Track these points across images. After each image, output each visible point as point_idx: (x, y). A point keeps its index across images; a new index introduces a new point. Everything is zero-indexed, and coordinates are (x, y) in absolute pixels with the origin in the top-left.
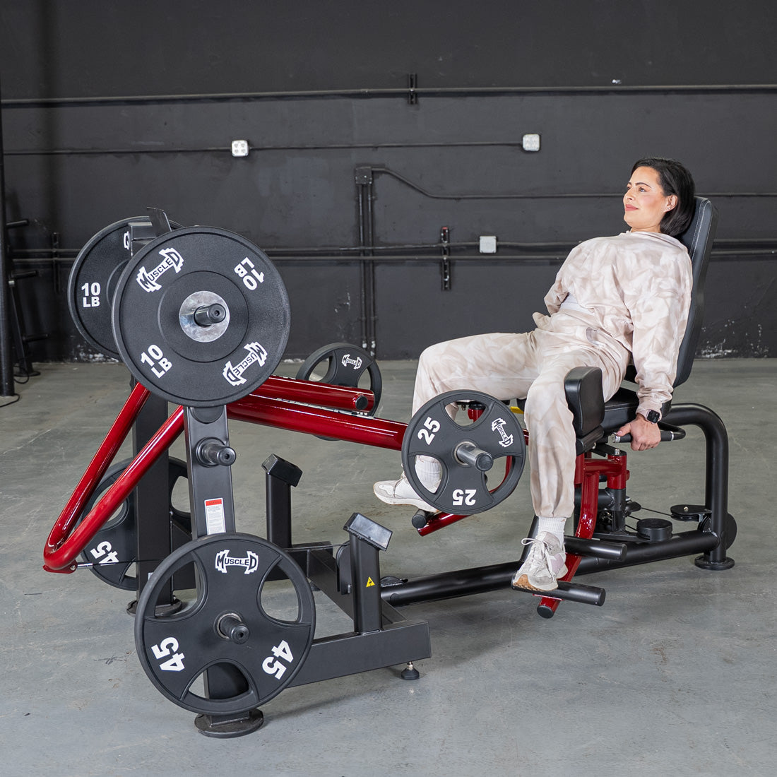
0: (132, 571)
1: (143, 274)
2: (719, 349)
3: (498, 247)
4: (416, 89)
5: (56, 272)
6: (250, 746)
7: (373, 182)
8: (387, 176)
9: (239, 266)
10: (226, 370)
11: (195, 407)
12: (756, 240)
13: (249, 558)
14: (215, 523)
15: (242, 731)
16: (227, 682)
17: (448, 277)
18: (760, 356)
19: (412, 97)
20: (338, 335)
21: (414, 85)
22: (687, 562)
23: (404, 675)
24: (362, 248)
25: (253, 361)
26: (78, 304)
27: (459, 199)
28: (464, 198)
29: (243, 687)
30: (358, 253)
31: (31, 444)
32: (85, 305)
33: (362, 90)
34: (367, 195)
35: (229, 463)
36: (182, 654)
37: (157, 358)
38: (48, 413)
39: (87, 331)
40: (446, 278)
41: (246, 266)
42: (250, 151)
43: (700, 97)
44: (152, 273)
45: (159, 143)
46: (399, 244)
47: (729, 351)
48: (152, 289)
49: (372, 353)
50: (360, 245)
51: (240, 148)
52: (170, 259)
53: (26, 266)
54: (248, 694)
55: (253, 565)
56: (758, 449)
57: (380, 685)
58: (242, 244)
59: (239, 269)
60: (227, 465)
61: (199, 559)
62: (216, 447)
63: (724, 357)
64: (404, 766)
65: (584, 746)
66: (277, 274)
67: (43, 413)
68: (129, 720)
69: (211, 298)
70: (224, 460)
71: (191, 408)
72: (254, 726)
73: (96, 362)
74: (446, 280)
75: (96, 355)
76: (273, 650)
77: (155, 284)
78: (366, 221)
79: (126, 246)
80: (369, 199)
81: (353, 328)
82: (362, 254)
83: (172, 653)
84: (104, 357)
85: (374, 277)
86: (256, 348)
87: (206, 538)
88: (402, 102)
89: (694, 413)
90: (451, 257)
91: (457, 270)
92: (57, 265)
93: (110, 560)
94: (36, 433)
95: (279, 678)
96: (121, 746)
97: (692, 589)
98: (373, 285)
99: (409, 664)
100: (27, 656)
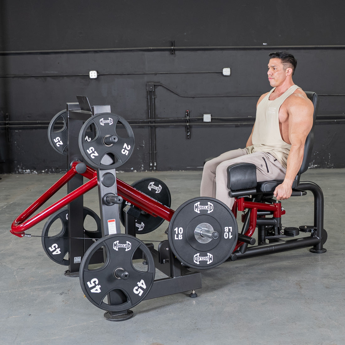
0: (66, 257)
2: (311, 165)
3: (212, 119)
4: (174, 48)
5: (8, 132)
6: (129, 324)
7: (155, 90)
8: (161, 87)
12: (328, 115)
13: (127, 244)
14: (112, 229)
15: (125, 318)
16: (117, 297)
17: (189, 133)
18: (330, 168)
19: (172, 51)
20: (139, 160)
21: (173, 46)
22: (306, 250)
23: (191, 296)
24: (150, 120)
27: (194, 97)
28: (196, 97)
29: (125, 300)
30: (148, 122)
31: (4, 208)
33: (149, 48)
34: (152, 96)
35: (120, 203)
36: (100, 285)
38: (9, 195)
40: (188, 133)
42: (98, 76)
43: (302, 51)
45: (56, 72)
46: (167, 118)
47: (316, 166)
49: (155, 168)
50: (149, 118)
51: (93, 74)
54: (128, 302)
55: (129, 247)
56: (333, 205)
57: (181, 300)
61: (106, 244)
63: (314, 168)
64: (196, 330)
65: (271, 320)
67: (7, 196)
70: (118, 202)
72: (130, 316)
73: (27, 173)
74: (188, 134)
75: (27, 170)
76: (137, 284)
78: (151, 107)
80: (153, 98)
81: (146, 157)
82: (150, 123)
83: (96, 285)
84: (30, 171)
85: (155, 133)
87: (109, 236)
88: (167, 53)
89: (309, 185)
90: (190, 124)
91: (193, 130)
92: (8, 129)
93: (57, 252)
94: (6, 204)
95: (140, 296)
96: (74, 326)
97: (310, 261)
98: (155, 136)
99: (193, 291)
100: (24, 293)
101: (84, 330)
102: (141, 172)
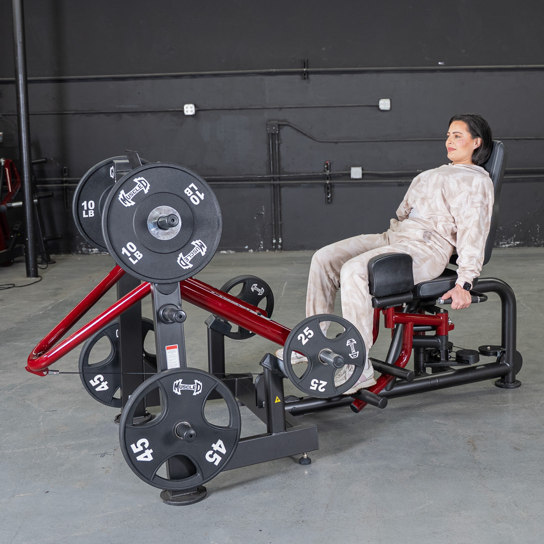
0: (118, 394)
1: (123, 195)
2: (511, 241)
3: (363, 174)
4: (307, 69)
5: (66, 193)
6: (197, 511)
7: (279, 131)
8: (289, 127)
9: (188, 189)
10: (179, 259)
11: (159, 284)
13: (196, 385)
14: (172, 361)
15: (192, 501)
16: (182, 468)
17: (330, 195)
18: (538, 246)
19: (305, 75)
20: (257, 234)
21: (306, 67)
22: (490, 383)
23: (301, 461)
24: (272, 176)
25: (198, 252)
26: (80, 215)
27: (337, 142)
28: (340, 142)
29: (193, 471)
30: (269, 179)
31: (49, 310)
32: (84, 216)
33: (271, 70)
34: (275, 141)
35: (181, 321)
36: (151, 450)
37: (132, 251)
38: (61, 289)
39: (86, 234)
40: (328, 195)
41: (192, 189)
42: (196, 111)
44: (128, 194)
45: (135, 106)
46: (297, 173)
47: (518, 243)
48: (129, 205)
49: (279, 246)
50: (270, 174)
51: (189, 109)
52: (141, 185)
53: (45, 190)
54: (196, 476)
55: (198, 389)
56: (537, 307)
57: (284, 469)
58: (189, 174)
59: (187, 191)
60: (180, 322)
61: (162, 385)
62: (173, 310)
63: (515, 246)
64: (301, 522)
65: (421, 507)
66: (213, 194)
67: (57, 289)
68: (116, 495)
69: (169, 211)
70: (178, 319)
71: (156, 285)
72: (200, 497)
73: (94, 254)
74: (329, 197)
75: (93, 249)
76: (212, 446)
77: (131, 201)
78: (274, 158)
79: (111, 176)
80: (277, 143)
81: (267, 230)
83: (145, 449)
84: (99, 251)
85: (280, 195)
86: (199, 244)
87: (166, 372)
88: (298, 77)
89: (493, 284)
90: (331, 181)
91: (336, 190)
92: (66, 189)
93: (103, 387)
94: (53, 302)
95: (217, 465)
96: (110, 513)
97: (493, 401)
98: (280, 200)
99: (304, 454)
100: (47, 453)
101: (125, 521)
102: (260, 252)
